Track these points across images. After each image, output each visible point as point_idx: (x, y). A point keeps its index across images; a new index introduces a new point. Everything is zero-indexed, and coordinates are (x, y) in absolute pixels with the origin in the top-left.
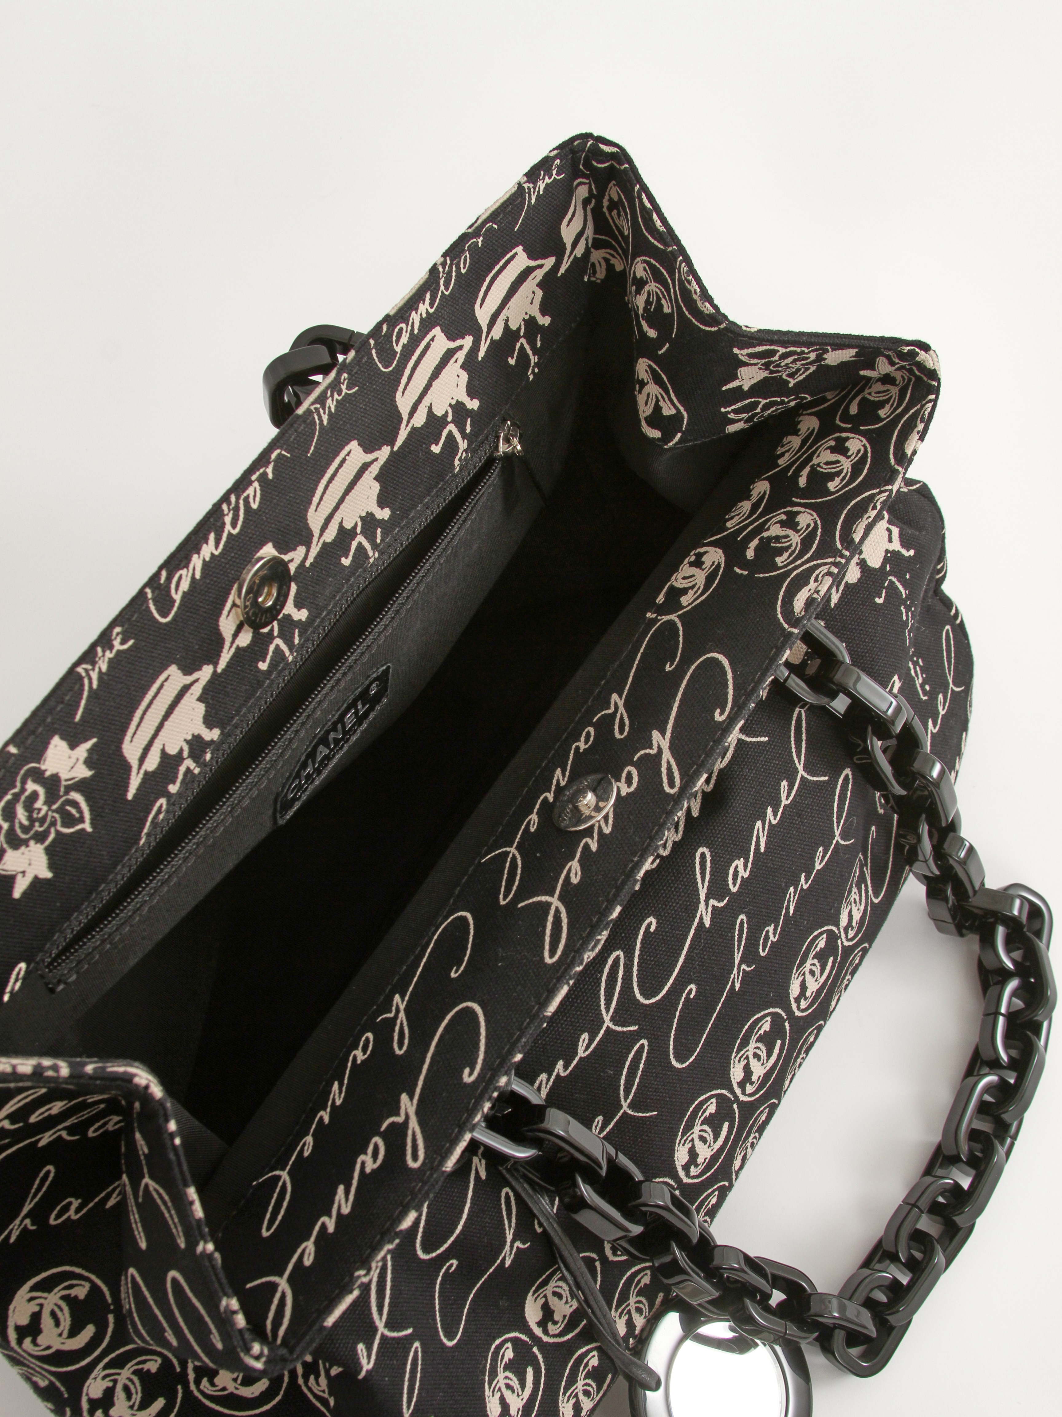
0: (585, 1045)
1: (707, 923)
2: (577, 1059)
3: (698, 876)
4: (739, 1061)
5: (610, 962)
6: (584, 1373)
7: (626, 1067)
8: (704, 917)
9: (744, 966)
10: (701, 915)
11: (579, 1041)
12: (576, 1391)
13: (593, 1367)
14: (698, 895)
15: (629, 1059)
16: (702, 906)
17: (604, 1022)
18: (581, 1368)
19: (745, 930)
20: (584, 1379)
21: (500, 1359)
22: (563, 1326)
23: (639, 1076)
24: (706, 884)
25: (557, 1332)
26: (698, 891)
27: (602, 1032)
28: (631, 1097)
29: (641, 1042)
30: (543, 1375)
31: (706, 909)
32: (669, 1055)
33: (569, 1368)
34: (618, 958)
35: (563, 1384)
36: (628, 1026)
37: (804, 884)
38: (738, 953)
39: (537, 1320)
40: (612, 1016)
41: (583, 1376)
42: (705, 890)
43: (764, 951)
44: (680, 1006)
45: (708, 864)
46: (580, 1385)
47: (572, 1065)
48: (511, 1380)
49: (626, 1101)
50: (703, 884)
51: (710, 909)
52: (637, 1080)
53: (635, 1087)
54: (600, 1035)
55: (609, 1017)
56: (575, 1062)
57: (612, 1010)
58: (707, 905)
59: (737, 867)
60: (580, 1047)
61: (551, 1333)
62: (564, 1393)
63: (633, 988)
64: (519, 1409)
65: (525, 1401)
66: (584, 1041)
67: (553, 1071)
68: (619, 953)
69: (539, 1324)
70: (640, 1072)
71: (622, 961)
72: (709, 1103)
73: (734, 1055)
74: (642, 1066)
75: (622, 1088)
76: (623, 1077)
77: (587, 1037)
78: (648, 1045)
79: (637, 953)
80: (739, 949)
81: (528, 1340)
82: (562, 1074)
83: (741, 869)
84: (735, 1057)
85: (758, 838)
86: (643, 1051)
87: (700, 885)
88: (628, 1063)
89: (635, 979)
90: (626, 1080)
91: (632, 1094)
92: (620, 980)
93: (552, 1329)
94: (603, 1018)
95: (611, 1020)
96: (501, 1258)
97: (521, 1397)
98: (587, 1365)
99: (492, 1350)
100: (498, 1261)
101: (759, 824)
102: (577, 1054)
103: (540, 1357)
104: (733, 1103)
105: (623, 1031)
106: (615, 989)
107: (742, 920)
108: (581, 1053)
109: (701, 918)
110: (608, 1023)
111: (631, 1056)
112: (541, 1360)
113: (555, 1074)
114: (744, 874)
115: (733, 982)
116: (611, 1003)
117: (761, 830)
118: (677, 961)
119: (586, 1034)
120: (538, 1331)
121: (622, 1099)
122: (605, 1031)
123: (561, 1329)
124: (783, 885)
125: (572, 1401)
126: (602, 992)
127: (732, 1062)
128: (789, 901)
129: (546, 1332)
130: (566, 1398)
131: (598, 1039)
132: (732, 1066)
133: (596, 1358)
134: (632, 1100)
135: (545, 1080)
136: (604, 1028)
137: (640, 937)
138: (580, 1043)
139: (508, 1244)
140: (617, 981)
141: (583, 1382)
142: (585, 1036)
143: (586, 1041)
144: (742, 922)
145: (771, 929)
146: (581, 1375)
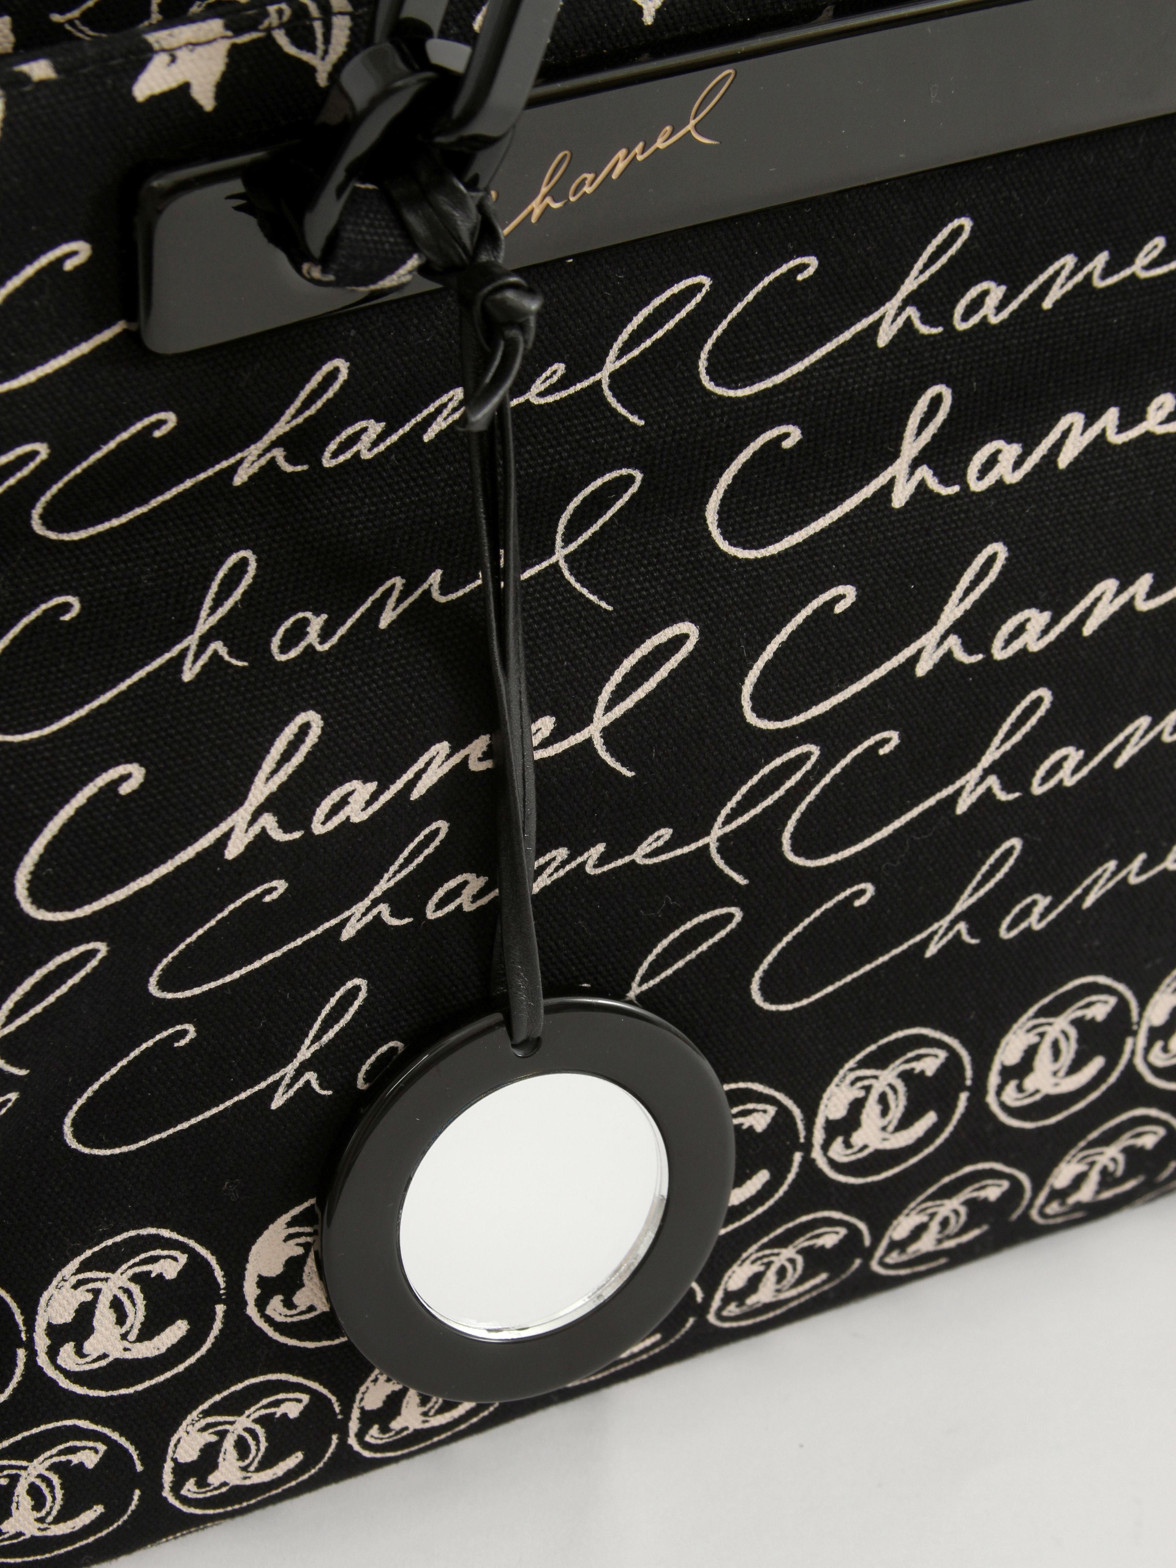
0: (654, 845)
1: (962, 807)
2: (627, 859)
3: (1006, 727)
4: (853, 1083)
5: (793, 754)
6: (263, 1412)
7: (682, 929)
8: (965, 794)
9: (962, 926)
10: (962, 788)
11: (652, 833)
12: (227, 1427)
13: (285, 1415)
14: (983, 753)
15: (695, 921)
16: (974, 774)
17: (708, 834)
18: (265, 1401)
19: (1005, 869)
20: (256, 1421)
21: (143, 1256)
22: (295, 1319)
23: (688, 958)
24: (1007, 746)
25: (279, 1319)
26: (987, 746)
27: (693, 847)
28: (652, 983)
29: (733, 910)
30: (198, 1355)
31: (977, 784)
32: (757, 968)
33: (247, 1383)
34: (807, 756)
35: (217, 1398)
36: (735, 870)
37: (1134, 874)
38: (971, 895)
39: (265, 1274)
40: (726, 835)
41: (256, 1415)
42: (997, 755)
43: (1010, 928)
44: (829, 905)
45: (1033, 721)
46: (242, 1423)
47: (612, 865)
48: (134, 1305)
49: (640, 985)
50: (1003, 742)
51: (981, 790)
52: (680, 964)
53: (669, 972)
54: (686, 850)
55: (720, 833)
56: (620, 862)
57: (734, 825)
58: (982, 779)
59: (1065, 758)
60: (645, 844)
61: (269, 1311)
62: (206, 1413)
63: (789, 817)
64: (105, 1356)
65: (128, 1356)
66: (659, 838)
67: (581, 854)
68: (815, 751)
69: (263, 1282)
70: (693, 955)
71: (808, 766)
72: (760, 1106)
73: (851, 1063)
74: (704, 947)
75: (651, 958)
76: (665, 943)
77: (667, 837)
78: (739, 924)
79: (837, 769)
80: (976, 890)
81: (223, 1285)
82: (589, 870)
83: (1069, 765)
84: (852, 1070)
85: (1127, 740)
86: (724, 927)
87: (997, 741)
88: (688, 925)
89: (803, 807)
90: (665, 950)
91: (657, 980)
92: (781, 792)
93: (276, 1307)
94: (711, 827)
95: (720, 840)
96: (270, 1080)
97: (126, 1344)
98: (277, 1403)
99: (144, 1232)
100: (263, 1085)
101: (1144, 721)
102: (633, 850)
103: (218, 1325)
104: (798, 1147)
105: (721, 871)
106: (765, 797)
107: (1012, 848)
108: (639, 856)
109: (958, 793)
110: (711, 840)
111: (702, 918)
112: (215, 1331)
113: (580, 860)
114: (1068, 778)
115: (930, 937)
116: (742, 815)
117: (1140, 733)
118: (879, 829)
119: (671, 831)
120: (251, 1291)
121: (638, 978)
122: (698, 849)
123: (289, 1320)
124: (1107, 846)
125: (209, 1437)
126: (744, 789)
127: (841, 1072)
128: (1095, 882)
129: (262, 1303)
130: (203, 1422)
131: (679, 852)
132: (836, 1080)
133: (301, 1407)
134: (650, 989)
135: (559, 859)
136: (700, 843)
137: (860, 749)
138: (651, 839)
139: (296, 1063)
140: (777, 788)
141: (250, 1424)
142: (666, 833)
143: (660, 843)
144: (1009, 852)
145: (1043, 902)
146: (255, 1411)
